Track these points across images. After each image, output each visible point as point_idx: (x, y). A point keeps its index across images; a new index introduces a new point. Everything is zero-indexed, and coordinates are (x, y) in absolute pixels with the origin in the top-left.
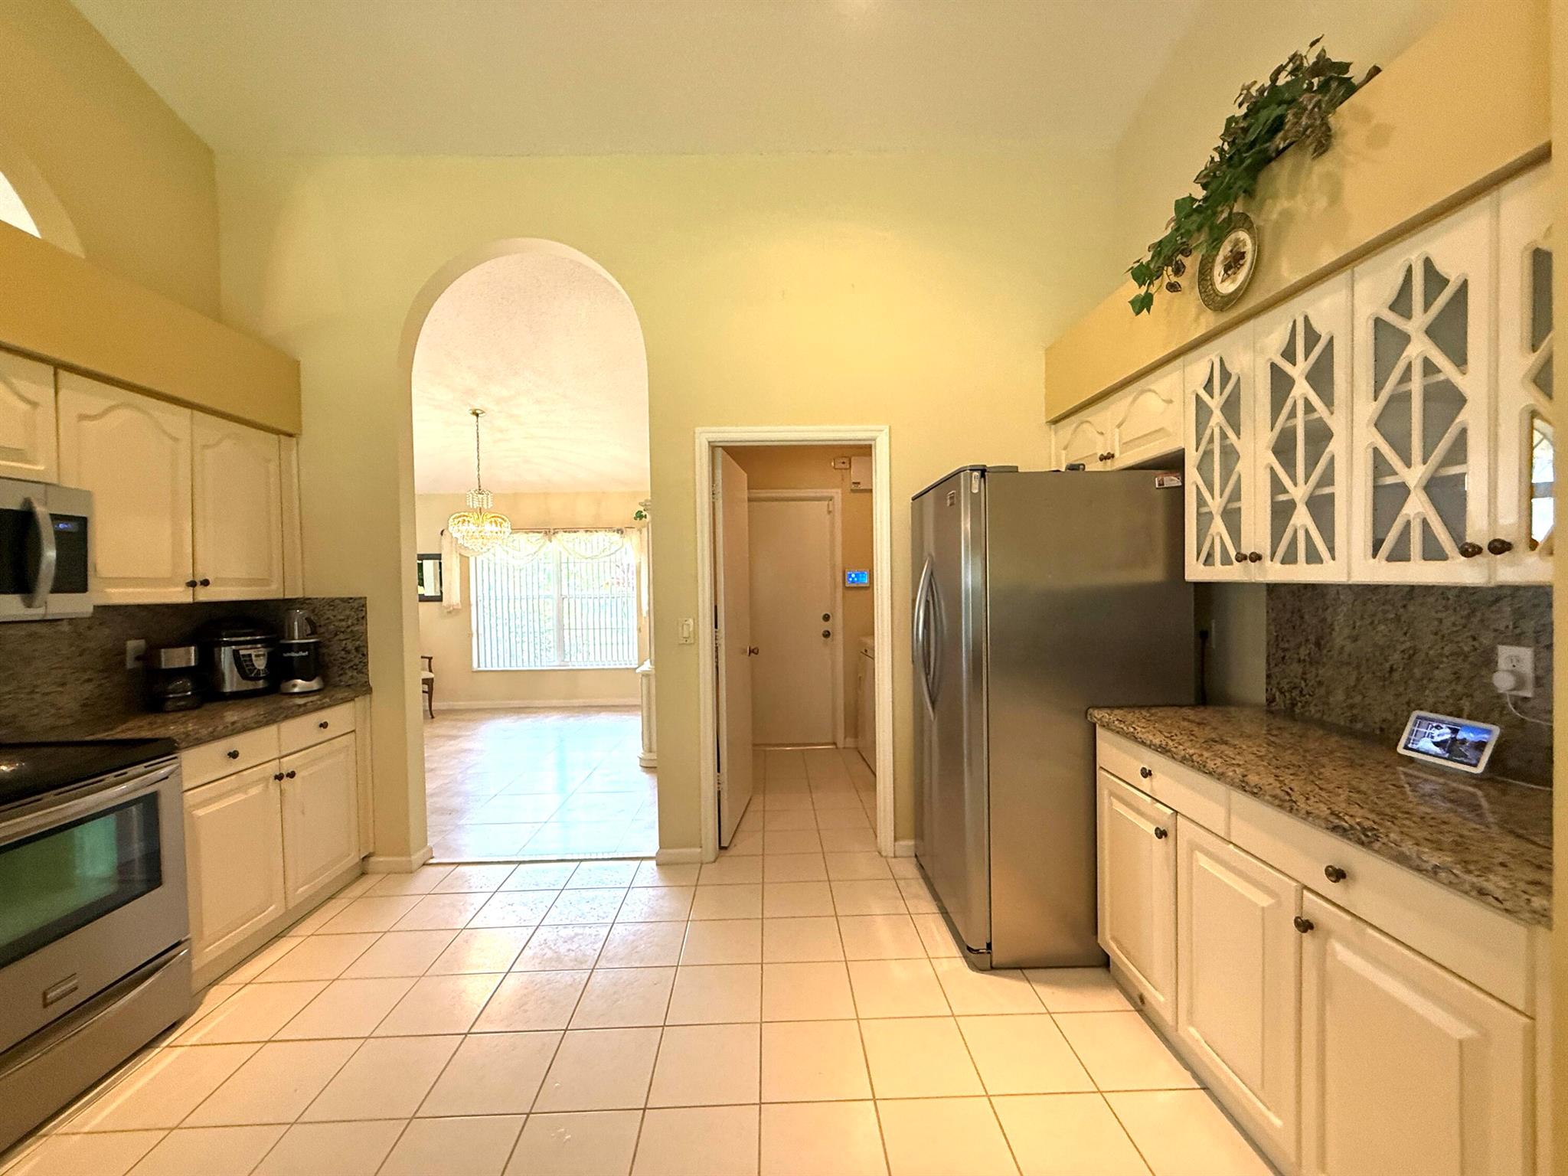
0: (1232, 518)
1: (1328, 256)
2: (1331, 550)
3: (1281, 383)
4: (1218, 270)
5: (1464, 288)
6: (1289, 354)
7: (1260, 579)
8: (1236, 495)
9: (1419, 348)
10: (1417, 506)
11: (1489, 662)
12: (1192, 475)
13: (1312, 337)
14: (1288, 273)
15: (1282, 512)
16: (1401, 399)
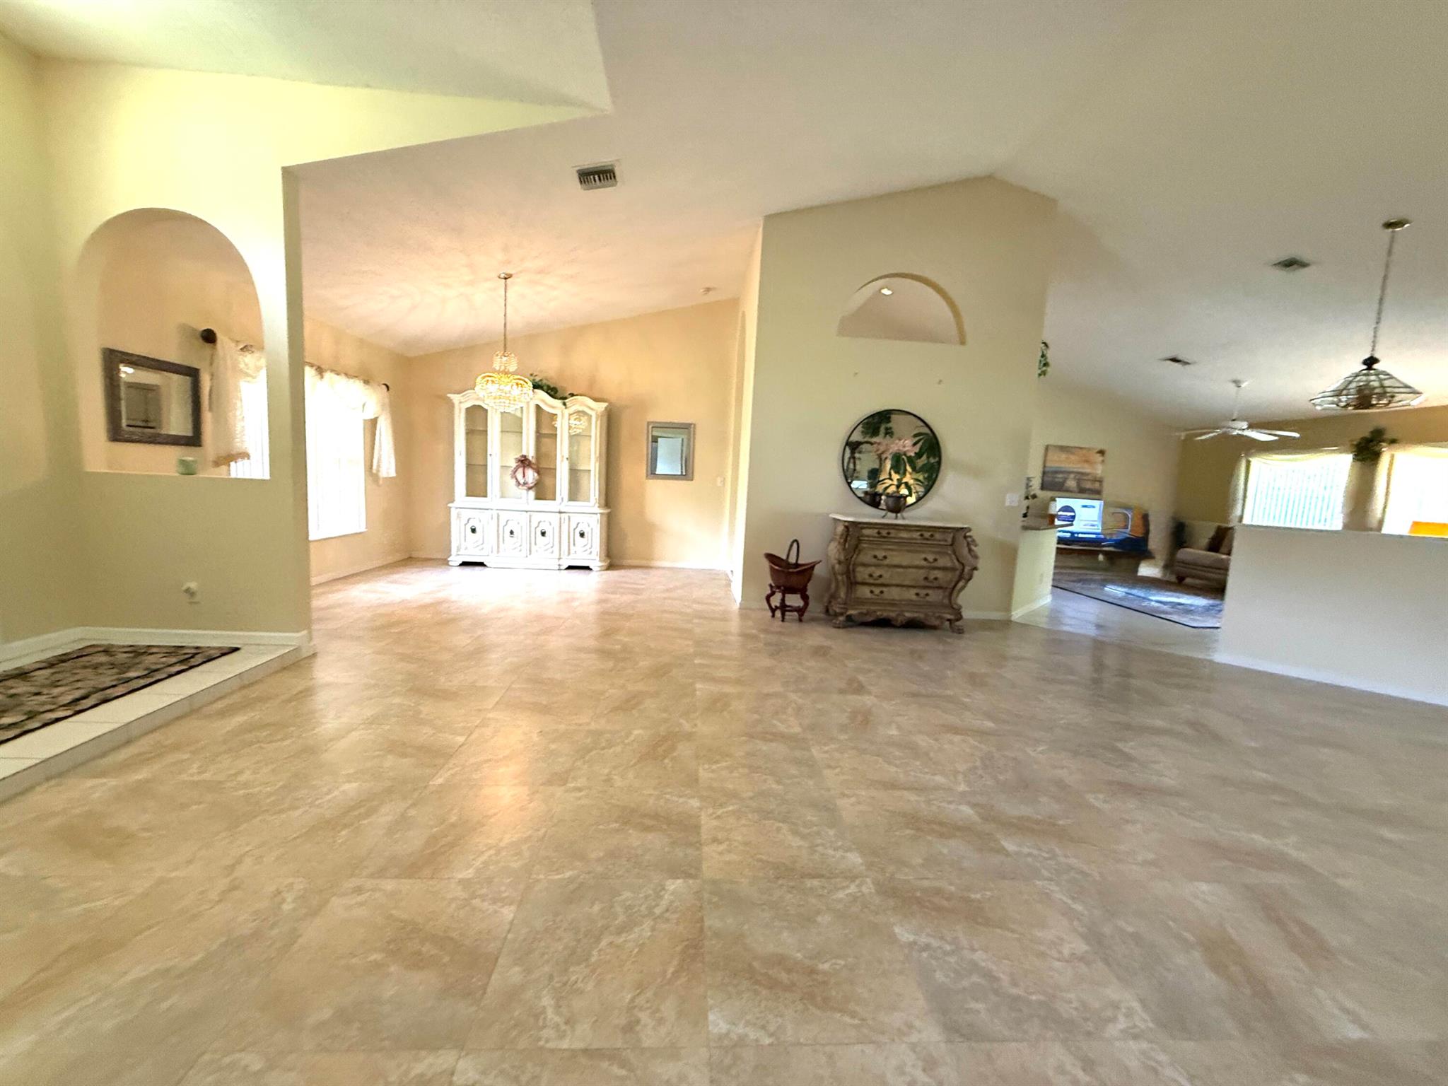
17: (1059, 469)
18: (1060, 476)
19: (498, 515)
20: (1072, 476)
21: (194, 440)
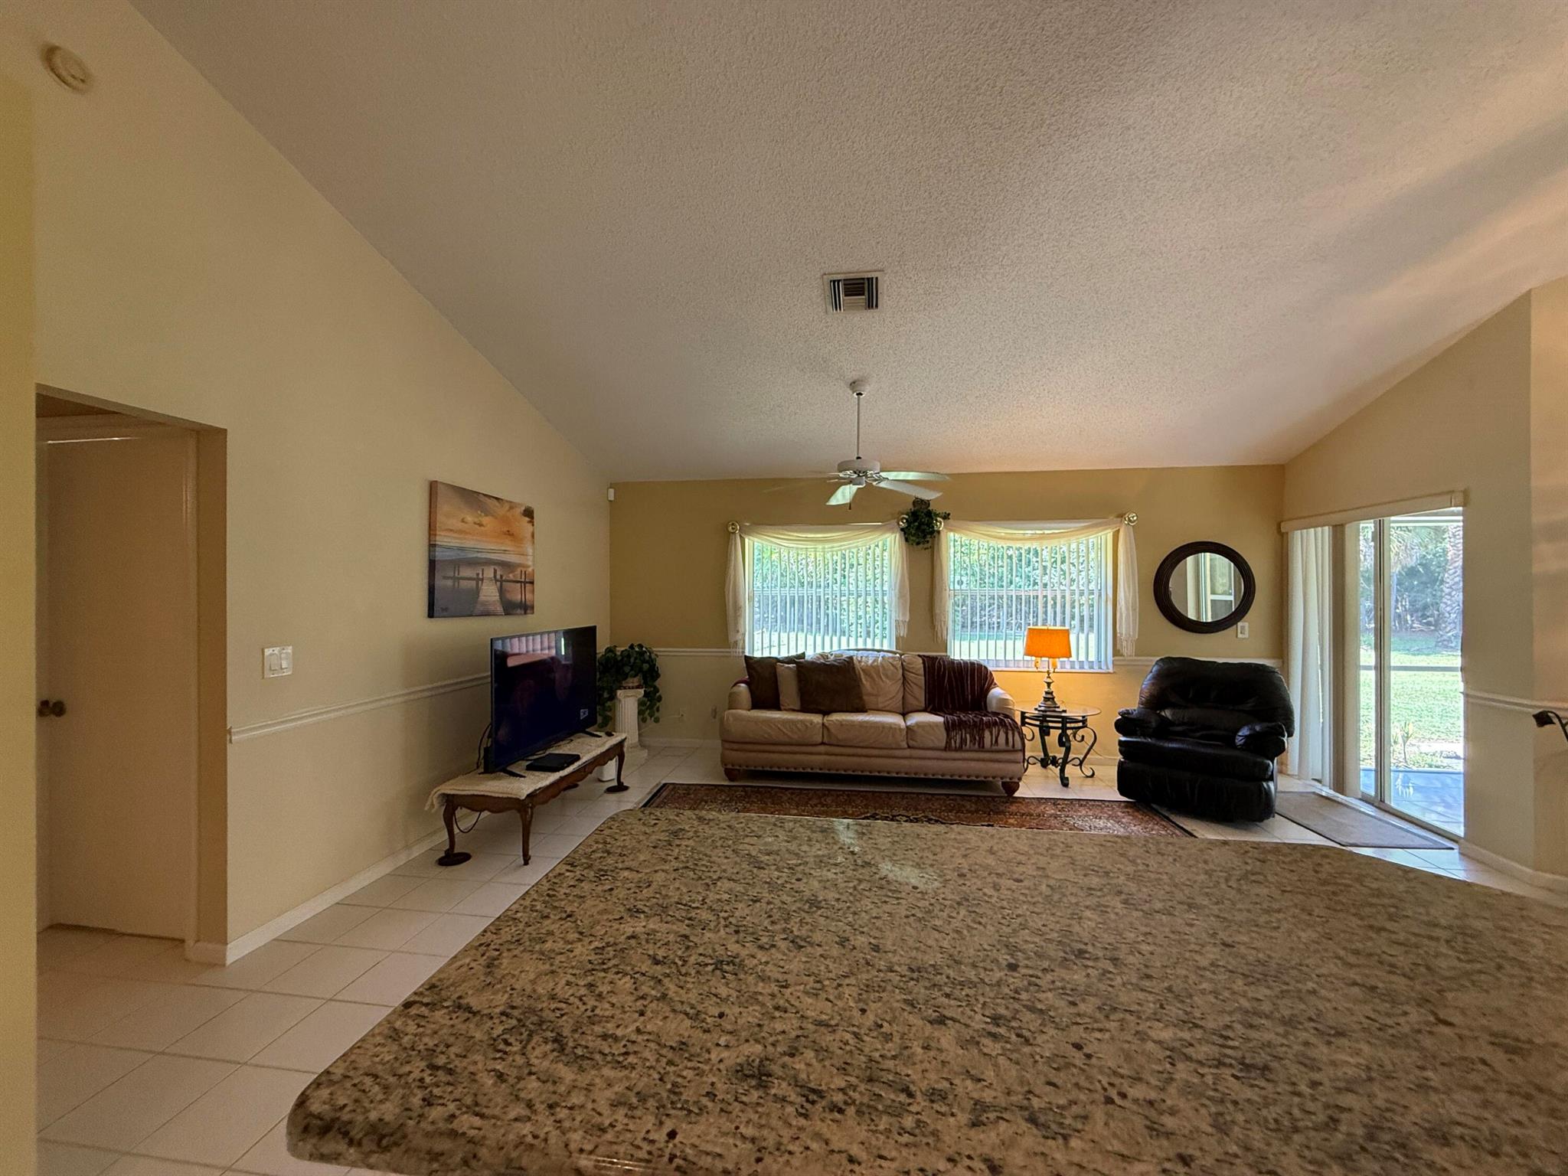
17: (462, 555)
18: (467, 572)
20: (489, 572)
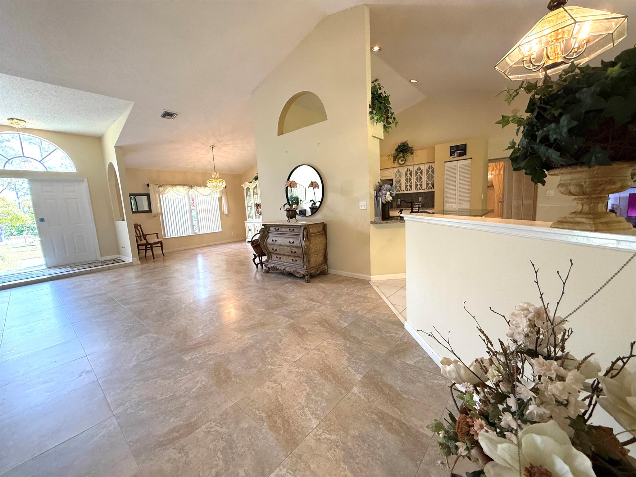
0: (400, 187)
1: (412, 164)
2: (411, 189)
3: (406, 174)
4: (400, 161)
5: (422, 170)
6: (407, 171)
7: (404, 193)
8: (401, 184)
9: (419, 174)
10: (419, 186)
11: (418, 199)
12: (394, 182)
13: (410, 170)
14: (408, 164)
15: (406, 186)
16: (418, 177)
19: (254, 225)
21: (150, 211)
